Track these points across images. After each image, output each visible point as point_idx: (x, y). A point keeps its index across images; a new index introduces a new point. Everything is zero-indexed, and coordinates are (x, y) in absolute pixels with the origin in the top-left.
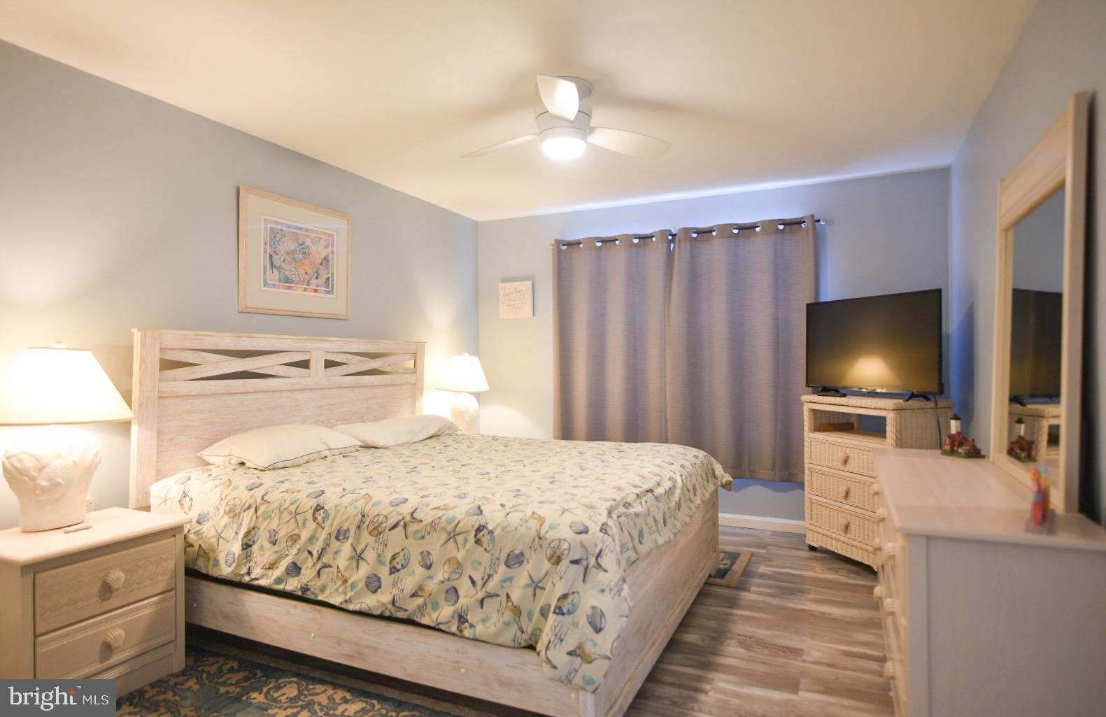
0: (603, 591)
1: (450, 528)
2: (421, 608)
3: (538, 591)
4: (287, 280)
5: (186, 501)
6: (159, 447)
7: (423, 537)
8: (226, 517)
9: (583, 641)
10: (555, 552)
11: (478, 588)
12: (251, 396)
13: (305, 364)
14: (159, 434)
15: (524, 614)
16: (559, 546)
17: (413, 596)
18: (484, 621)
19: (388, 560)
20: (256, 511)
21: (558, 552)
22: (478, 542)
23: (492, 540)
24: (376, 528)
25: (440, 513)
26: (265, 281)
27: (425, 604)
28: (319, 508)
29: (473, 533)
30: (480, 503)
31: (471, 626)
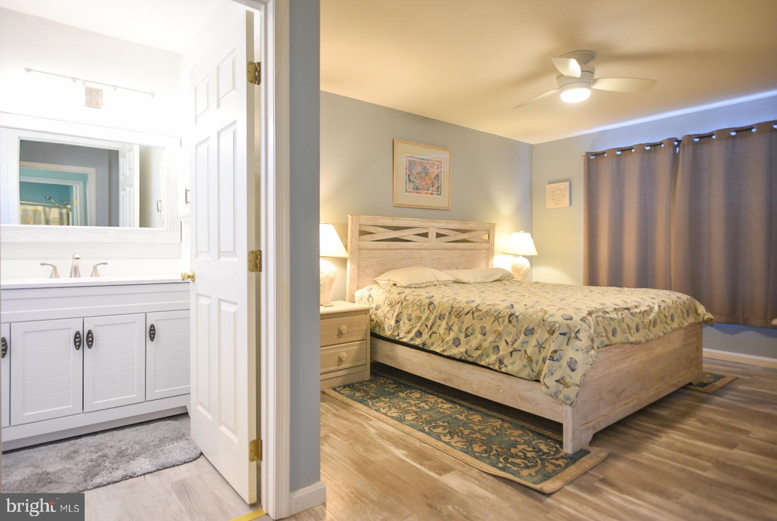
0: (577, 350)
1: (495, 314)
2: (481, 356)
3: (542, 349)
4: (417, 188)
5: (370, 299)
6: (358, 273)
7: (482, 319)
8: (388, 307)
9: (564, 375)
10: (552, 328)
11: (510, 346)
12: (399, 251)
13: (425, 235)
14: (358, 267)
15: (534, 361)
16: (554, 325)
17: (476, 349)
18: (512, 364)
19: (464, 330)
20: (402, 304)
21: (553, 328)
22: (510, 322)
23: (518, 321)
24: (458, 314)
25: (492, 307)
26: (406, 189)
27: (482, 354)
28: (431, 303)
29: (508, 317)
30: (513, 304)
31: (506, 366)
